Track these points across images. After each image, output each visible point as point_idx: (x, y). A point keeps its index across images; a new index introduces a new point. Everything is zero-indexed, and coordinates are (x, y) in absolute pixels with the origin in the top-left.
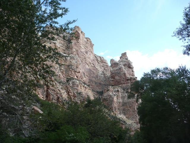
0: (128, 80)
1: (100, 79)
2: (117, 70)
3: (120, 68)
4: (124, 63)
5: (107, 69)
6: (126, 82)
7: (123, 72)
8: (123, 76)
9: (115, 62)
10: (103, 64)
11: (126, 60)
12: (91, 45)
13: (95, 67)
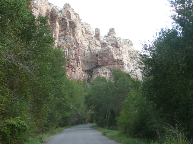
0: (115, 61)
1: (87, 56)
2: (105, 50)
3: (108, 48)
4: (112, 42)
5: (92, 42)
6: (113, 64)
7: (111, 53)
8: (111, 57)
9: (103, 42)
10: (88, 36)
11: (114, 39)
12: (79, 21)
13: (82, 44)
